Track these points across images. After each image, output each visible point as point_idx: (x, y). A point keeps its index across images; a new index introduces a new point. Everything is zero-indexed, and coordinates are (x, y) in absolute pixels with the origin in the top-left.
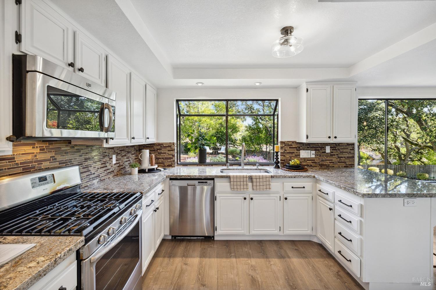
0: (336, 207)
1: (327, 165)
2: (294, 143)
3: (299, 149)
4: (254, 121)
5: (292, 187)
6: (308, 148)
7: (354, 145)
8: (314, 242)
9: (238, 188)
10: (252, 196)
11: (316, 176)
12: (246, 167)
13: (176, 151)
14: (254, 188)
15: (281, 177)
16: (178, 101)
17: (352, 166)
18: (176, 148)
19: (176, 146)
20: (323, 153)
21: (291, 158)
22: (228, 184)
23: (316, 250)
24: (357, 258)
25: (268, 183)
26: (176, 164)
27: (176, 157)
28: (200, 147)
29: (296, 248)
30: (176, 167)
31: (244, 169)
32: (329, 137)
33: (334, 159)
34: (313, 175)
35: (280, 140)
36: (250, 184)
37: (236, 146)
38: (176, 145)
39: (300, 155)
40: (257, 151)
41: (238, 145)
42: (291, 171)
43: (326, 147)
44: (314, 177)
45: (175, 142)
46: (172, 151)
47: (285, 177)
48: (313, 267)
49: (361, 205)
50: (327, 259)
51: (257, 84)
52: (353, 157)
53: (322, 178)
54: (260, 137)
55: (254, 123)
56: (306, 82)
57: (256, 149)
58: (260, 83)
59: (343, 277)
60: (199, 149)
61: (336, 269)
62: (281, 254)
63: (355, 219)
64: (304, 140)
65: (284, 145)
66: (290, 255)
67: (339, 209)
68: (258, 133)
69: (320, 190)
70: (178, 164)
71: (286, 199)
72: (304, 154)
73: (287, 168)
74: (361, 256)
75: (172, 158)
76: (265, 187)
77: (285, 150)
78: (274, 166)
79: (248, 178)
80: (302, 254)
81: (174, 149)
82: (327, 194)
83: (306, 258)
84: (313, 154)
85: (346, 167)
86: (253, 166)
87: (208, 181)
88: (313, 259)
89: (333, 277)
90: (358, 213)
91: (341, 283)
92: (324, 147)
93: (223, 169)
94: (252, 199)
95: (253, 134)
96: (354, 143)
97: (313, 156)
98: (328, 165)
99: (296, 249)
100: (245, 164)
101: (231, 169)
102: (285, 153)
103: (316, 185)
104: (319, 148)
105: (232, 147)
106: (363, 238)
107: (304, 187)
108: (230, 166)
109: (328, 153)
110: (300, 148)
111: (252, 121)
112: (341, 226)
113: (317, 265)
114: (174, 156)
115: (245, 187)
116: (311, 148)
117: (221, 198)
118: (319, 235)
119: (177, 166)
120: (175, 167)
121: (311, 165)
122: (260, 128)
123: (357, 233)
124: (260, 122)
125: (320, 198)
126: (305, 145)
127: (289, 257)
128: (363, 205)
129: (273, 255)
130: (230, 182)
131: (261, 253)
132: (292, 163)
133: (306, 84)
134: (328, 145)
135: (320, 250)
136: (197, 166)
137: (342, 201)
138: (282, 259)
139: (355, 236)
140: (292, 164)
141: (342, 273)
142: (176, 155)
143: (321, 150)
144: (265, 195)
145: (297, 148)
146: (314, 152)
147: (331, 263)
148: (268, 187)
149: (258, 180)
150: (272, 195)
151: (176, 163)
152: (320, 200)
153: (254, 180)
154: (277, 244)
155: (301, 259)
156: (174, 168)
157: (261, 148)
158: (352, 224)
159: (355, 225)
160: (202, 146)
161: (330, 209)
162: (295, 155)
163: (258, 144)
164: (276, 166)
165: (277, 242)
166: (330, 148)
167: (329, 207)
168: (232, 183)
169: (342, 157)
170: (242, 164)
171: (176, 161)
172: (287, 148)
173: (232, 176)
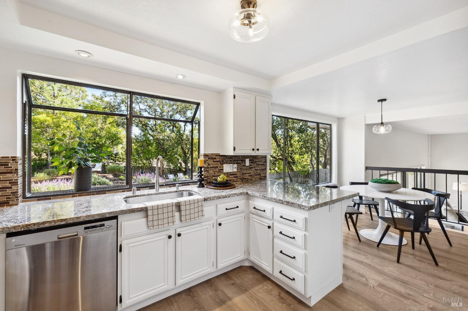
0: (275, 224)
1: (246, 179)
2: (217, 156)
3: (222, 163)
4: (143, 131)
5: (227, 209)
6: (231, 161)
7: (266, 157)
8: (246, 266)
9: (159, 224)
10: (178, 231)
11: (249, 192)
12: (162, 190)
13: (20, 173)
14: (183, 219)
15: (215, 198)
16: (25, 77)
17: (265, 178)
18: (20, 167)
19: (20, 164)
20: (243, 166)
21: (214, 173)
22: (144, 220)
23: (252, 276)
24: (301, 275)
25: (200, 209)
26: (20, 199)
27: (20, 186)
28: (79, 164)
29: (232, 282)
30: (21, 204)
31: (159, 194)
32: (253, 150)
33: (252, 172)
34: (245, 191)
35: (202, 152)
36: (177, 214)
37: (117, 162)
38: (20, 162)
39: (223, 170)
40: (145, 168)
41: (121, 160)
42: (220, 189)
43: (246, 159)
44: (247, 193)
45: (19, 154)
46: (11, 173)
47: (219, 198)
48: (258, 300)
49: (306, 218)
50: (265, 283)
51: (180, 77)
52: (266, 169)
53: (257, 194)
54: (149, 151)
55: (142, 134)
56: (234, 88)
57: (144, 165)
58: (184, 76)
59: (286, 298)
60: (77, 167)
61: (276, 291)
62: (220, 299)
63: (299, 234)
64: (231, 153)
65: (208, 159)
66: (229, 295)
67: (279, 226)
68: (148, 146)
69: (255, 207)
70: (24, 197)
71: (220, 224)
72: (228, 168)
73: (213, 186)
74: (305, 271)
75: (11, 188)
76: (196, 215)
77: (209, 165)
78: (197, 184)
79: (174, 207)
80: (240, 287)
81: (17, 170)
82: (264, 211)
83: (247, 291)
84: (235, 168)
85: (261, 179)
86: (170, 187)
87: (106, 223)
88: (253, 290)
89: (278, 304)
90: (303, 228)
91: (288, 307)
92: (244, 160)
93: (126, 198)
94: (179, 235)
95: (141, 146)
96: (266, 156)
97: (235, 170)
98: (248, 178)
99: (233, 284)
100: (160, 186)
101: (140, 196)
102: (209, 168)
103: (249, 202)
104: (240, 161)
105: (112, 163)
106: (307, 252)
107: (238, 207)
108: (137, 190)
109: (247, 166)
110: (223, 161)
111: (140, 131)
112: (281, 244)
113: (259, 295)
114: (16, 183)
115: (170, 220)
116: (233, 161)
117: (130, 245)
118: (252, 258)
119: (23, 201)
120: (17, 204)
121: (233, 180)
122: (149, 141)
123: (302, 248)
124: (150, 133)
125: (254, 216)
126: (228, 158)
127: (230, 299)
128: (307, 218)
129: (211, 305)
130: (147, 216)
131: (196, 308)
132: (219, 179)
133: (234, 90)
134: (247, 158)
135: (254, 274)
136: (72, 197)
137: (283, 217)
138: (224, 306)
139: (299, 253)
140: (221, 180)
141: (283, 295)
142: (20, 181)
143: (242, 163)
144: (197, 225)
145: (220, 161)
146: (235, 166)
147: (270, 286)
148: (200, 213)
149: (188, 207)
150: (204, 224)
151: (20, 196)
152: (253, 218)
153: (183, 208)
154: (211, 286)
155: (242, 296)
156: (15, 207)
157: (151, 164)
158: (296, 240)
159: (299, 240)
160: (82, 163)
161: (269, 227)
162: (219, 170)
163: (147, 159)
164: (199, 185)
165: (209, 283)
166: (250, 160)
167: (268, 225)
168: (150, 218)
169: (258, 170)
170: (157, 186)
171: (20, 192)
172: (211, 162)
173: (150, 207)
